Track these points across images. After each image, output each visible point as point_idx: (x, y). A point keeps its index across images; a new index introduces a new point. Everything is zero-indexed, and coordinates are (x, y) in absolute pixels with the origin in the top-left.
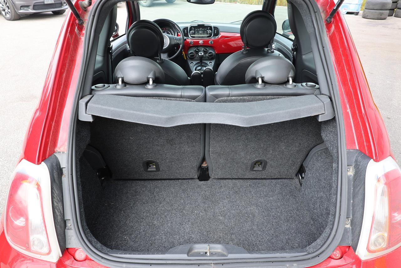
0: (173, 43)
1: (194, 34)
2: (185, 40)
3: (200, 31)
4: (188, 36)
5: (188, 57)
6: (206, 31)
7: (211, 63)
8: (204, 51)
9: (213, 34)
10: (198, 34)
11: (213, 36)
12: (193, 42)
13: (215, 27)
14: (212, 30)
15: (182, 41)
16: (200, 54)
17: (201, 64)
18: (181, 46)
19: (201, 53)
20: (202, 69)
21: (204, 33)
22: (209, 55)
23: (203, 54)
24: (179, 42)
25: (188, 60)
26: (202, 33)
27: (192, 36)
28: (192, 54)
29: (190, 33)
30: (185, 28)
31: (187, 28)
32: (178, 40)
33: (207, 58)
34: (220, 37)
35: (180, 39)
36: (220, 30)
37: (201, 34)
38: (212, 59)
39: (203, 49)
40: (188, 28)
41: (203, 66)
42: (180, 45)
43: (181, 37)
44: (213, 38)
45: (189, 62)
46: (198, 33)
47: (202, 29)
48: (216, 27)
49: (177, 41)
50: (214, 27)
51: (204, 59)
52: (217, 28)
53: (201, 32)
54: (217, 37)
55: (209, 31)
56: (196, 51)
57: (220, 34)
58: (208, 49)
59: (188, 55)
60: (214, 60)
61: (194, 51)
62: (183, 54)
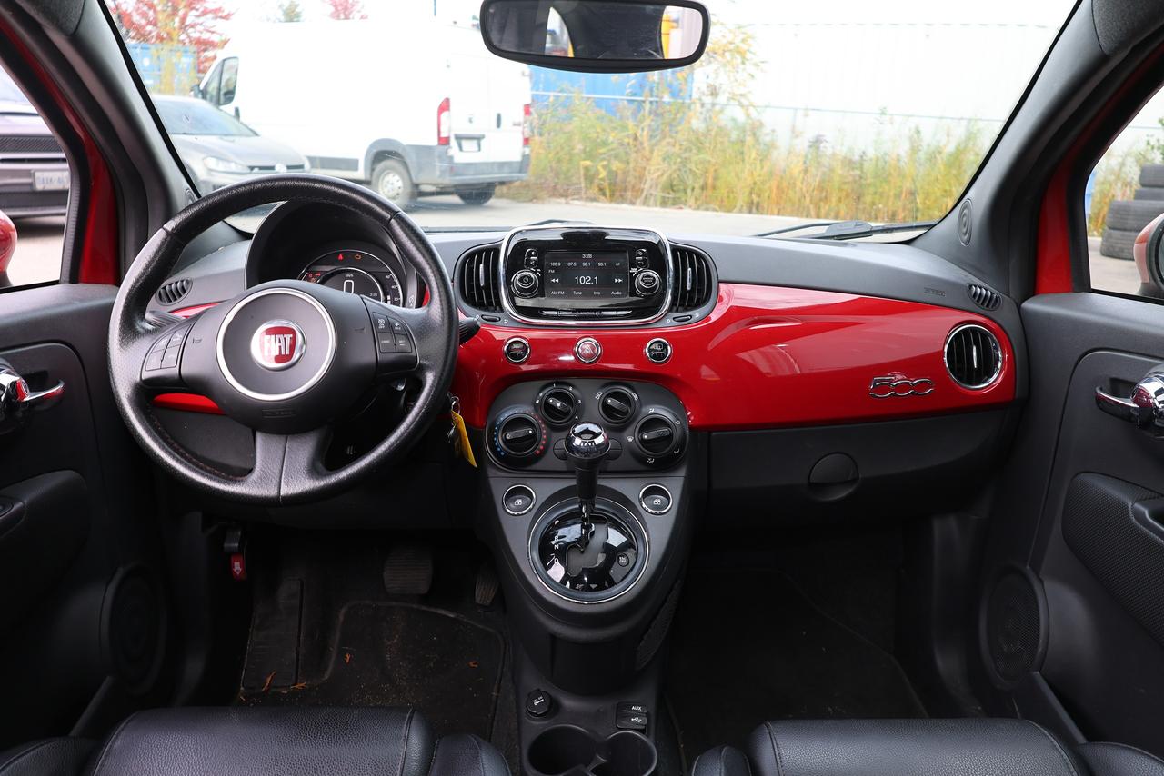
1: (543, 296)
2: (471, 331)
3: (580, 271)
4: (499, 303)
5: (494, 448)
6: (622, 272)
7: (658, 500)
8: (606, 408)
9: (669, 298)
10: (569, 295)
11: (670, 310)
12: (532, 341)
13: (683, 251)
14: (662, 270)
16: (578, 442)
17: (591, 505)
18: (430, 379)
19: (587, 431)
20: (597, 541)
21: (606, 285)
22: (643, 441)
23: (599, 440)
25: (491, 472)
26: (593, 286)
27: (520, 302)
28: (521, 432)
29: (508, 283)
30: (479, 251)
31: (488, 250)
32: (408, 336)
33: (626, 461)
34: (714, 317)
35: (424, 330)
36: (722, 268)
37: (587, 292)
38: (665, 466)
39: (598, 396)
40: (497, 249)
41: (599, 520)
42: (422, 369)
43: (436, 307)
44: (667, 322)
45: (500, 484)
46: (568, 286)
47: (594, 261)
48: (691, 252)
49: (403, 344)
50: (675, 250)
51: (612, 465)
52: (699, 256)
53: (585, 280)
54: (697, 314)
55: (645, 276)
56: (548, 408)
57: (720, 299)
58: (636, 397)
59: (495, 436)
60: (682, 472)
61: (535, 406)
62: (458, 431)
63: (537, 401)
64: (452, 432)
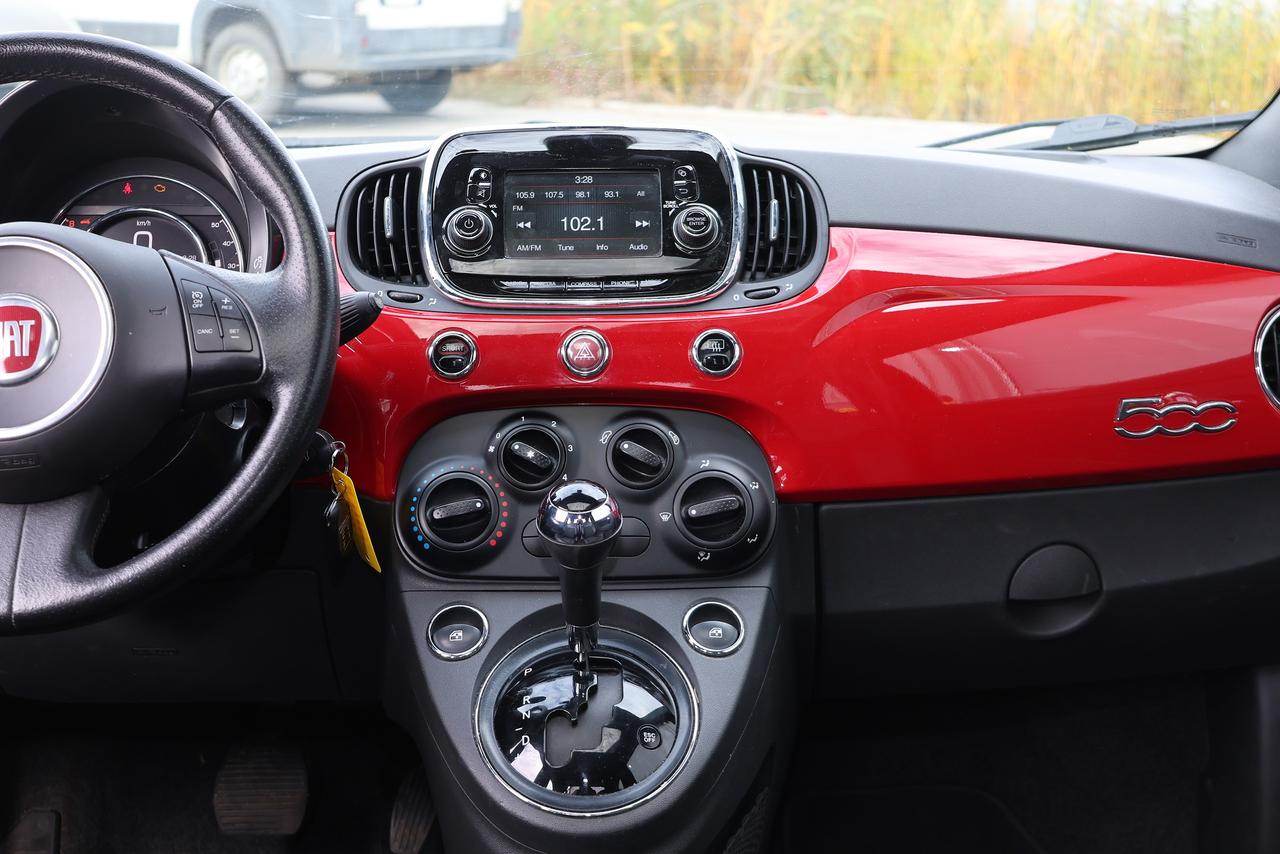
0: (166, 356)
1: (501, 255)
2: (365, 316)
3: (569, 206)
4: (420, 269)
5: (411, 537)
6: (646, 207)
7: (718, 629)
8: (621, 459)
9: (736, 256)
10: (550, 252)
11: (740, 277)
12: (483, 342)
13: (763, 168)
14: (723, 202)
15: (297, 339)
16: (561, 516)
17: (586, 636)
18: (285, 397)
19: (578, 497)
20: (601, 706)
21: (619, 237)
22: (689, 521)
23: (601, 513)
24: (262, 348)
25: (407, 582)
26: (596, 235)
27: (460, 267)
28: (460, 506)
29: (437, 231)
30: (384, 175)
31: (400, 172)
32: (245, 322)
33: (658, 559)
34: (824, 287)
35: (276, 311)
36: (835, 200)
37: (584, 247)
38: (731, 566)
39: (605, 437)
40: (416, 172)
41: (608, 665)
42: (271, 381)
43: (296, 272)
44: (735, 300)
45: (423, 602)
46: (549, 235)
47: (596, 189)
48: (778, 171)
49: (235, 334)
50: (747, 167)
51: (624, 565)
52: (794, 179)
53: (580, 223)
54: (789, 284)
55: (692, 215)
56: (512, 461)
57: (831, 253)
58: (675, 439)
59: (413, 514)
60: (764, 579)
61: (488, 457)
62: (345, 506)
63: (492, 449)
64: (333, 505)
